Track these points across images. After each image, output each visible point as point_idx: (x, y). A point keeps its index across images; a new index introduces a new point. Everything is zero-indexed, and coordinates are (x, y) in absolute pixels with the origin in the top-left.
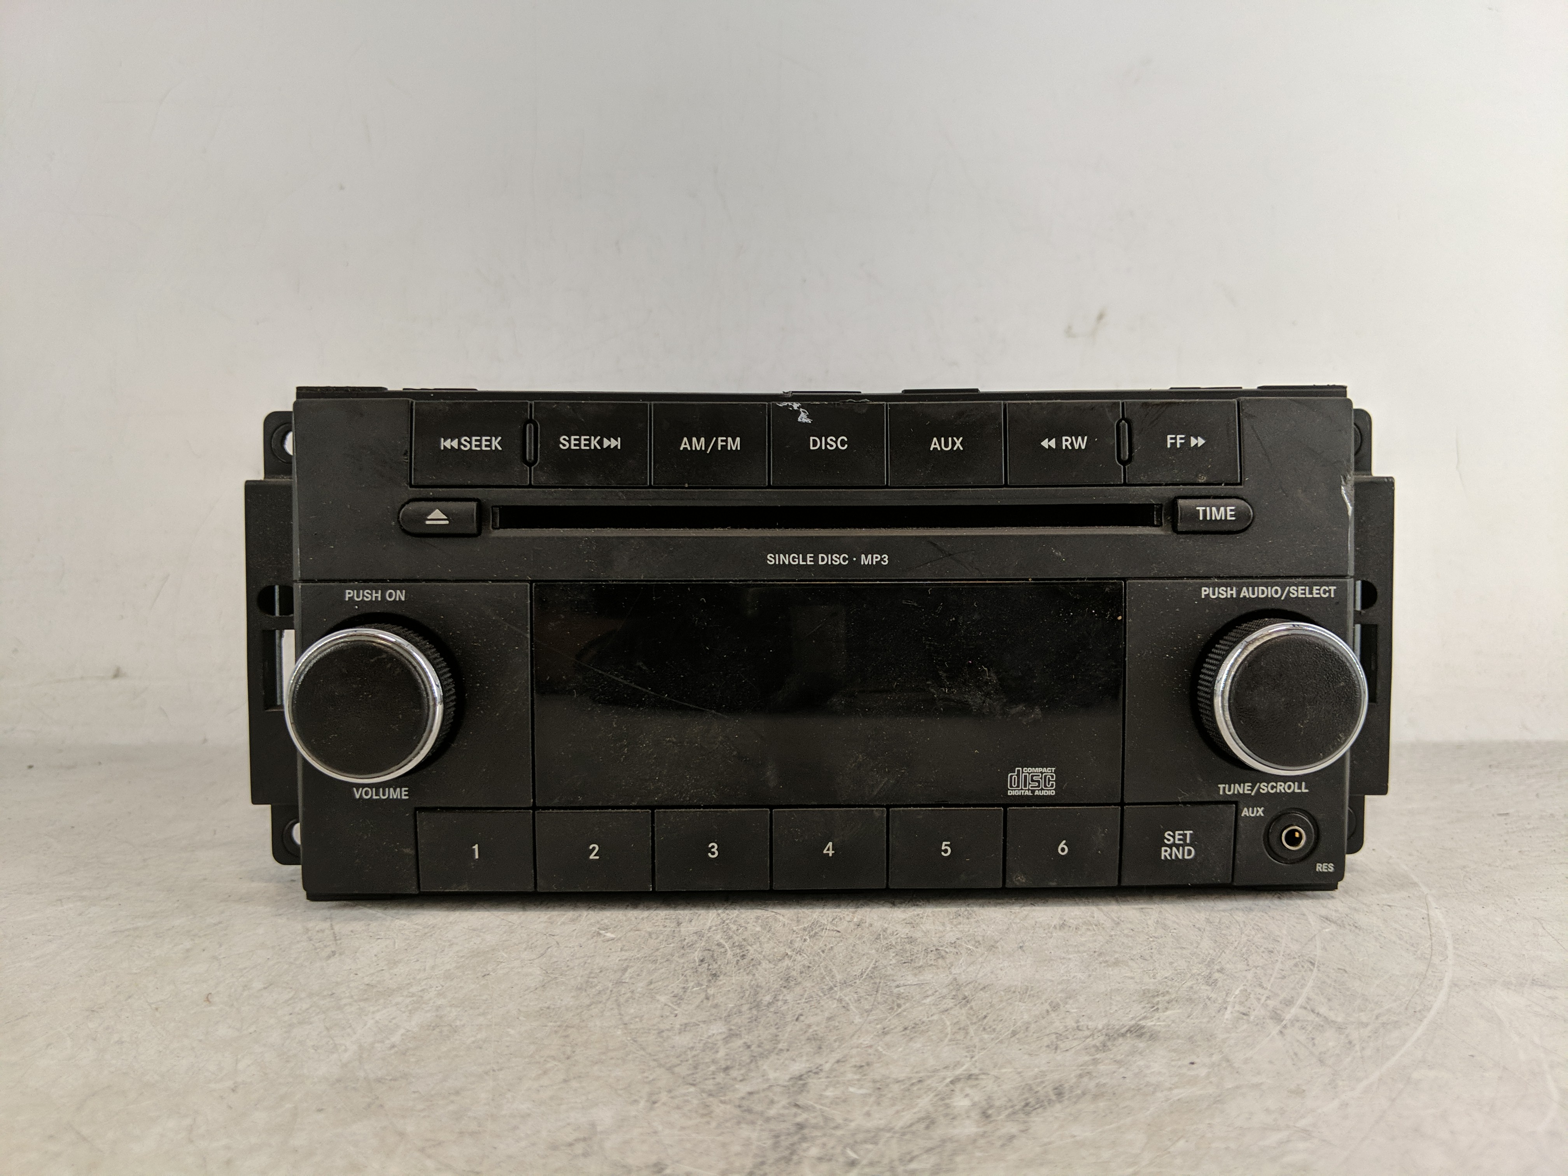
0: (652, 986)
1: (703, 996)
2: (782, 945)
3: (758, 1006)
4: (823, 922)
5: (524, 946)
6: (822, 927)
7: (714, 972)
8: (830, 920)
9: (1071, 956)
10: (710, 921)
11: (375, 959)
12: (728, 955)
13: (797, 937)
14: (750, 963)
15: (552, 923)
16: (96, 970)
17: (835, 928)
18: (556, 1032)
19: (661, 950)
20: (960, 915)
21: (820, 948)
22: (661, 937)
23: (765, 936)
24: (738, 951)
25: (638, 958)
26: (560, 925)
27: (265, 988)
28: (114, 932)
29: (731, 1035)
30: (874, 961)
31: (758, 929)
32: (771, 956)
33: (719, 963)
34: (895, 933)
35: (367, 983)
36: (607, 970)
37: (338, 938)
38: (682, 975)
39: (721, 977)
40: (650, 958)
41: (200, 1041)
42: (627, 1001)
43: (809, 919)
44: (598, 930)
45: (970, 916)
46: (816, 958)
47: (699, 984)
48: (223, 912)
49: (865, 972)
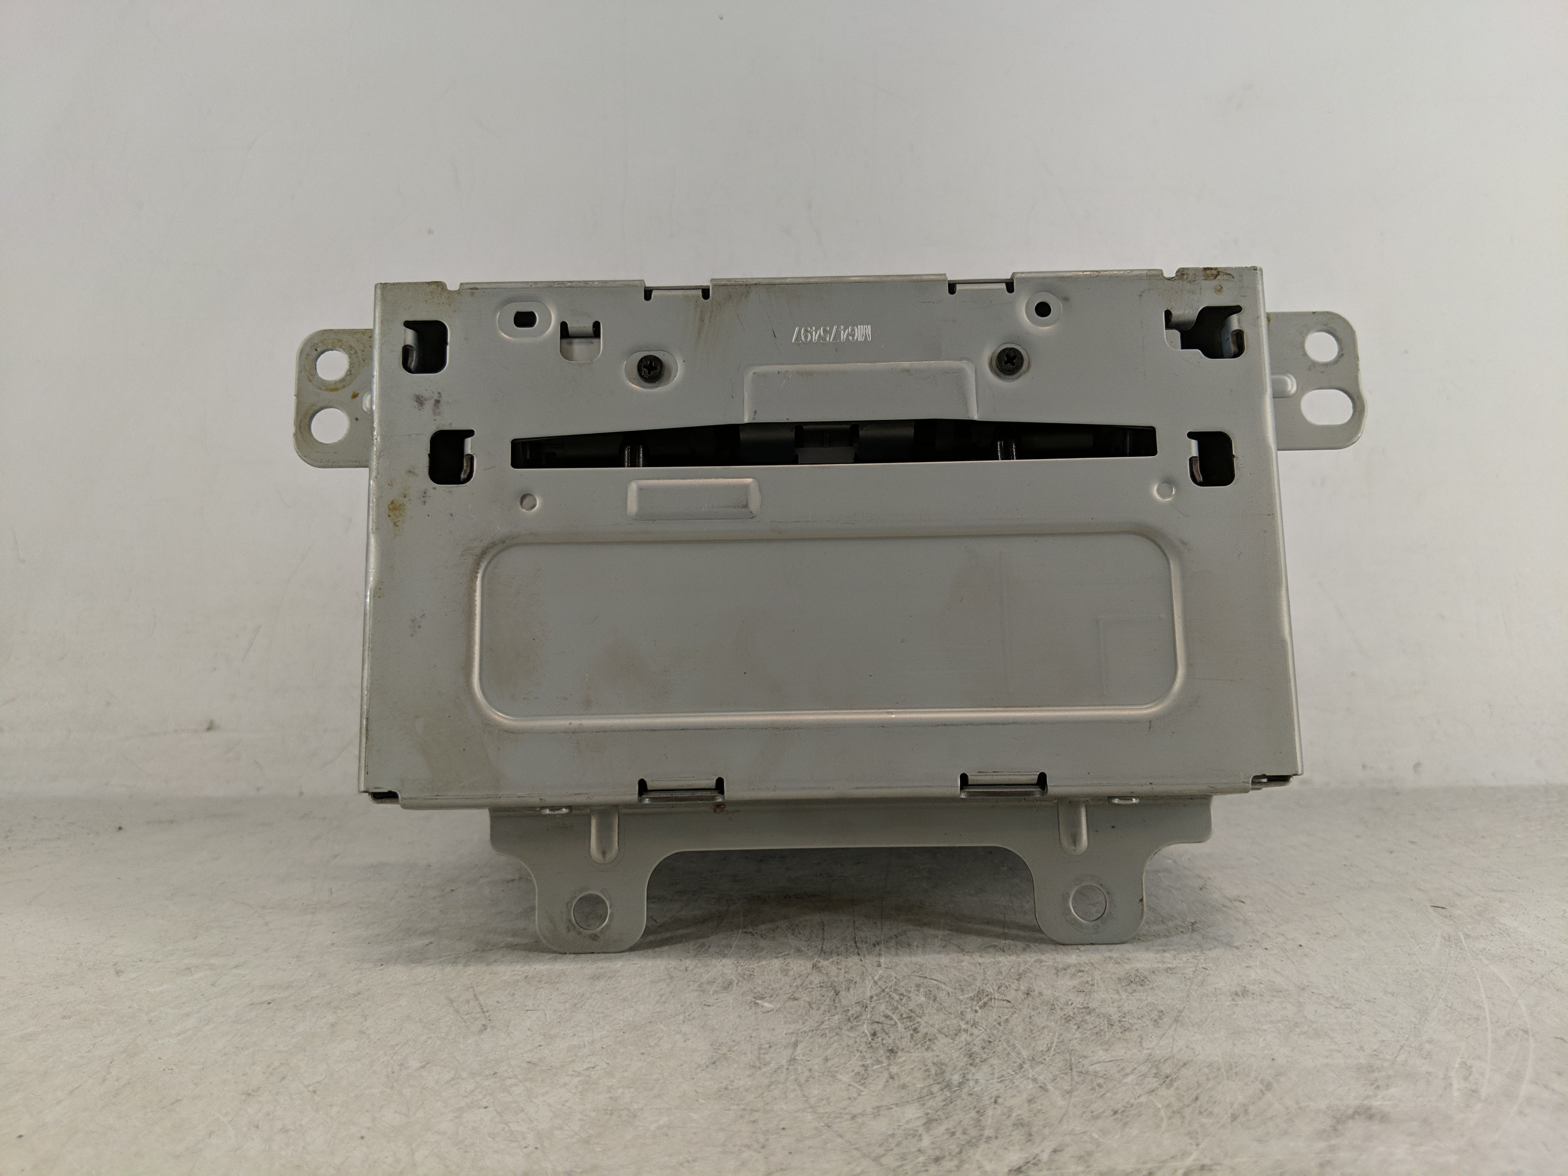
0: (829, 1064)
1: (886, 1075)
2: (953, 1016)
3: (948, 1086)
4: (989, 990)
5: (681, 1017)
6: (989, 997)
7: (890, 1048)
8: (996, 988)
9: (1265, 1027)
10: (868, 990)
11: (529, 1033)
12: (899, 1028)
13: (967, 1008)
14: (925, 1038)
15: (703, 991)
16: (243, 1048)
17: (1005, 998)
18: (742, 1117)
19: (826, 1023)
20: (1132, 982)
21: (995, 1020)
22: (823, 1008)
23: (933, 1007)
24: (909, 1024)
25: (805, 1032)
26: (713, 994)
27: (423, 1067)
28: (251, 1004)
29: (929, 1122)
30: (1057, 1034)
31: (923, 999)
32: (946, 1029)
33: (892, 1037)
34: (1070, 1003)
35: (528, 1060)
36: (776, 1045)
37: (484, 1009)
38: (858, 1051)
39: (900, 1054)
40: (818, 1032)
41: (368, 1128)
42: (807, 1081)
43: (973, 987)
44: (754, 1000)
45: (1142, 983)
46: (995, 1032)
47: (879, 1062)
48: (360, 982)
49: (1051, 1047)
